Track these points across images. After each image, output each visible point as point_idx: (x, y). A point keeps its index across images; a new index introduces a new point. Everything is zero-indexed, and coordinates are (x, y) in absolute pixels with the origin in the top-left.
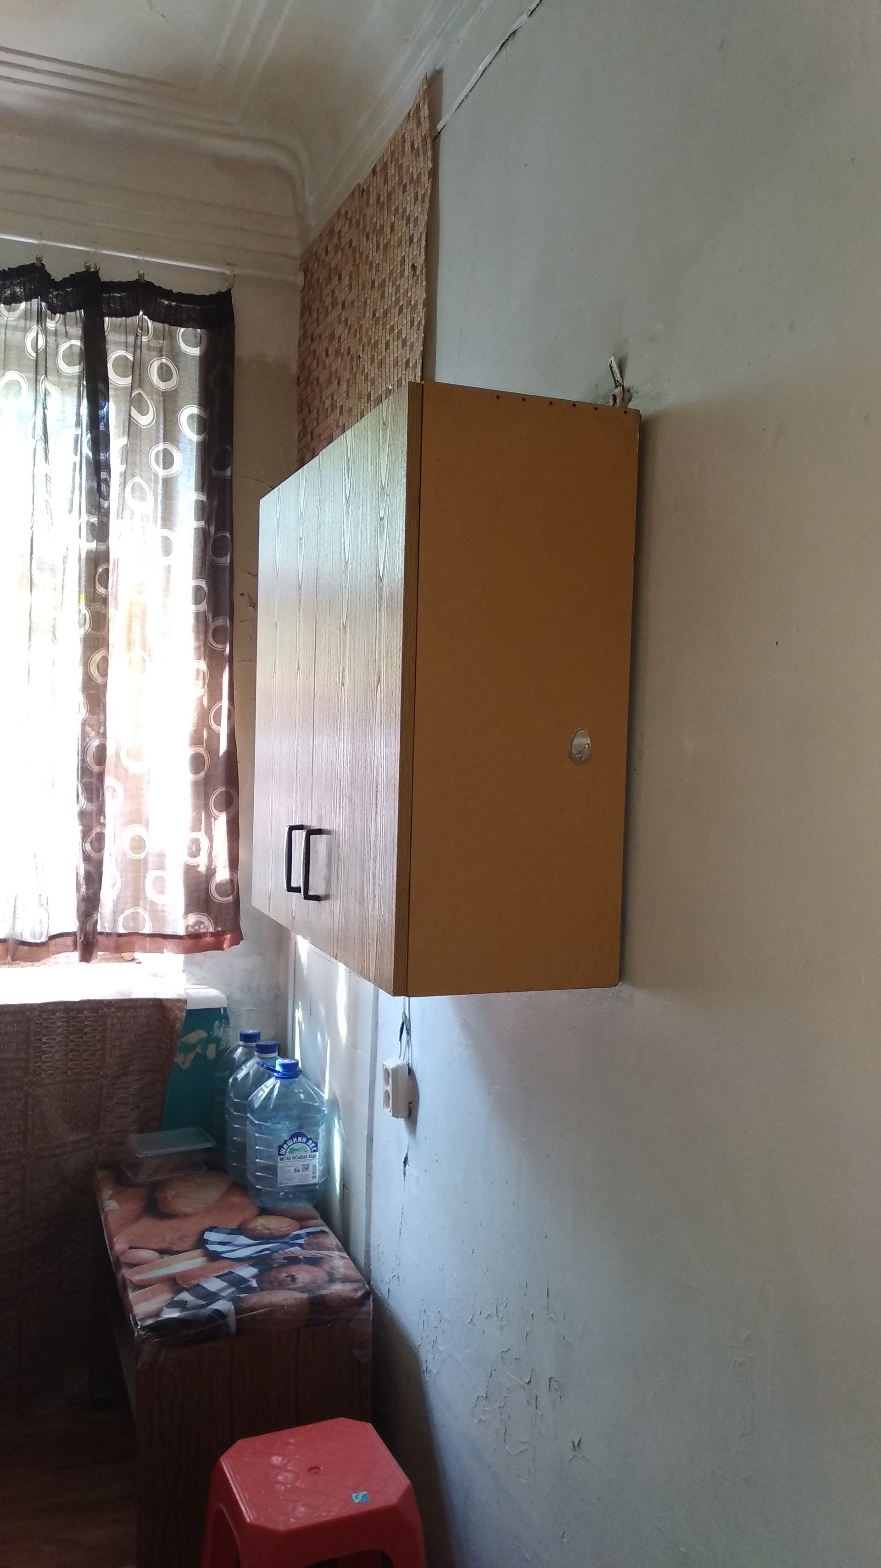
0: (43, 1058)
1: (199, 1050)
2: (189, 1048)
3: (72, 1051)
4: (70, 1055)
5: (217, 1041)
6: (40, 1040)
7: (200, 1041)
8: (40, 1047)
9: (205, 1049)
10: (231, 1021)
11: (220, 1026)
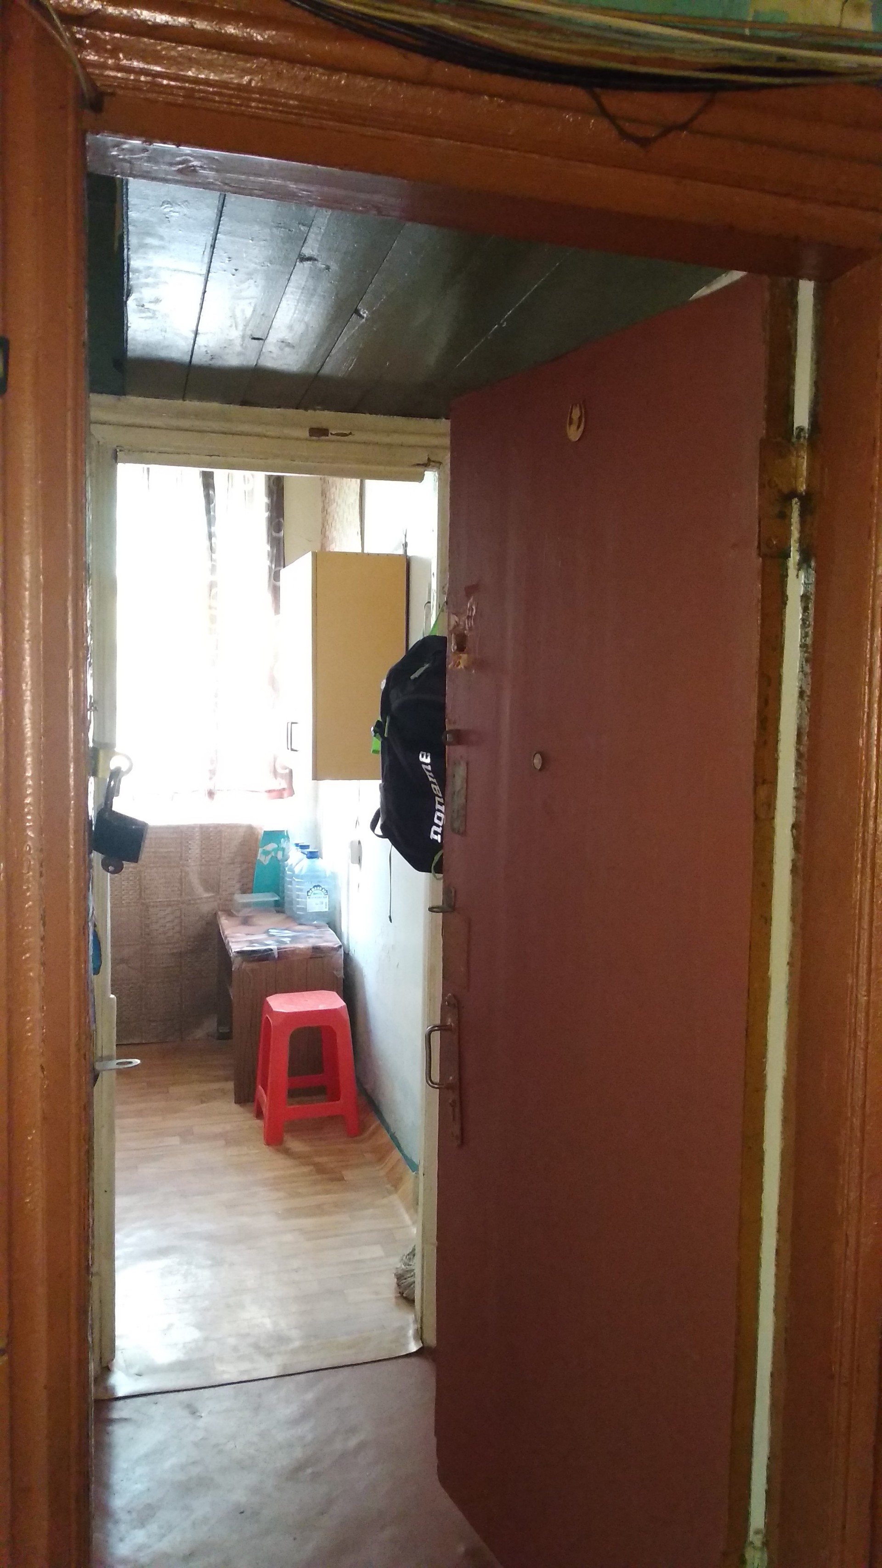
0: (190, 852)
1: (273, 854)
2: (266, 853)
3: (204, 849)
4: (203, 851)
5: (283, 849)
6: (188, 842)
7: (273, 850)
8: (188, 846)
9: (276, 853)
10: (290, 839)
11: (285, 842)
